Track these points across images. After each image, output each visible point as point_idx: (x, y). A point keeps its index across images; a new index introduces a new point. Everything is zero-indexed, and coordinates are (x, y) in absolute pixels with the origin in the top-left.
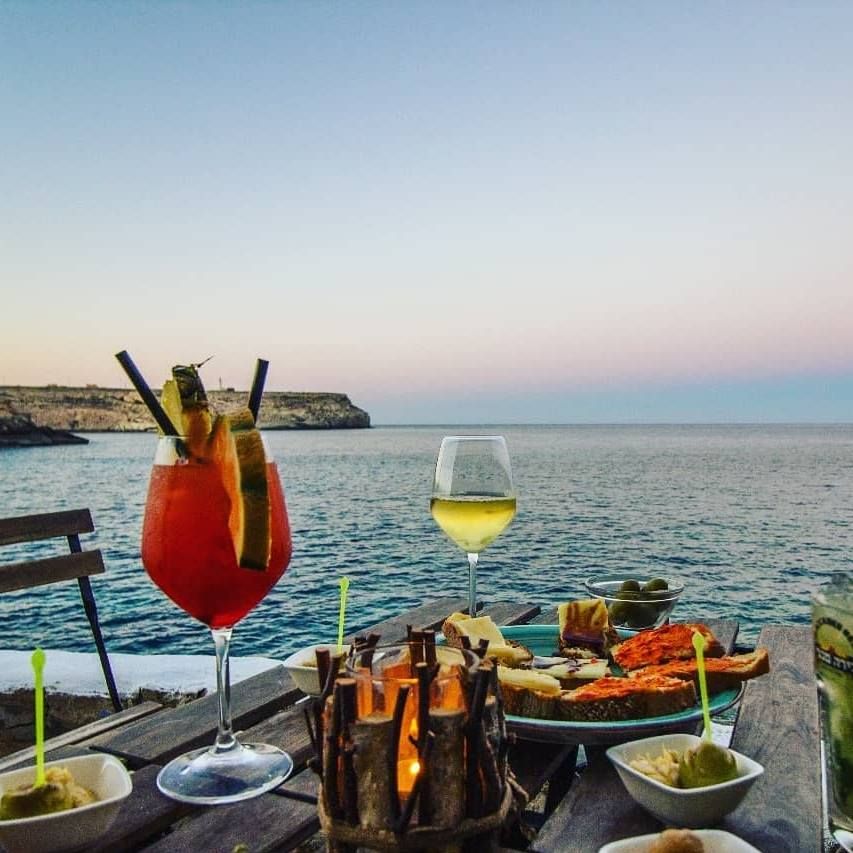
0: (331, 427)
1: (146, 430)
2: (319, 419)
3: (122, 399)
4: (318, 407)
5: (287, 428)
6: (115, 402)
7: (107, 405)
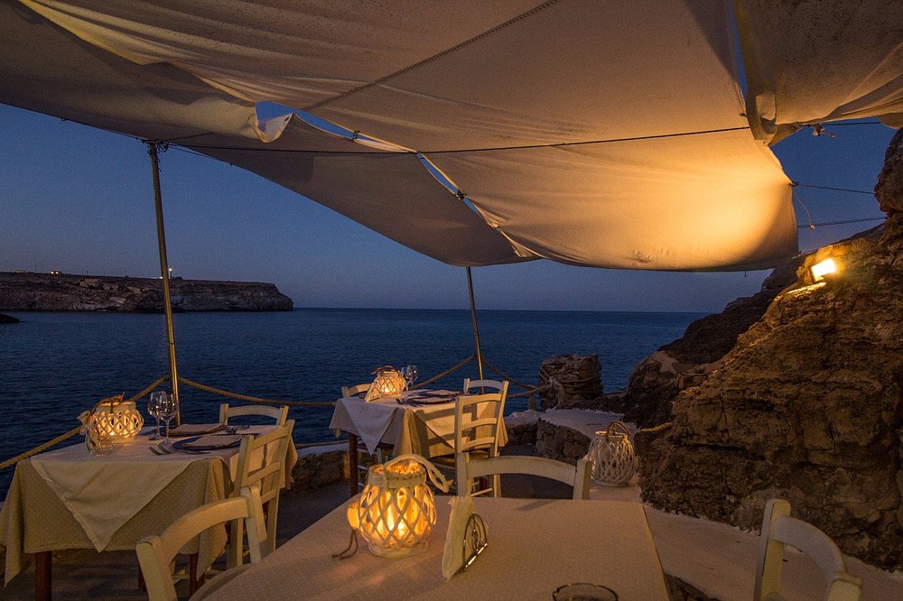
0: (259, 310)
1: (96, 310)
2: (248, 303)
3: (78, 284)
4: (249, 294)
5: (221, 310)
6: (72, 286)
7: (63, 289)
